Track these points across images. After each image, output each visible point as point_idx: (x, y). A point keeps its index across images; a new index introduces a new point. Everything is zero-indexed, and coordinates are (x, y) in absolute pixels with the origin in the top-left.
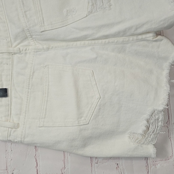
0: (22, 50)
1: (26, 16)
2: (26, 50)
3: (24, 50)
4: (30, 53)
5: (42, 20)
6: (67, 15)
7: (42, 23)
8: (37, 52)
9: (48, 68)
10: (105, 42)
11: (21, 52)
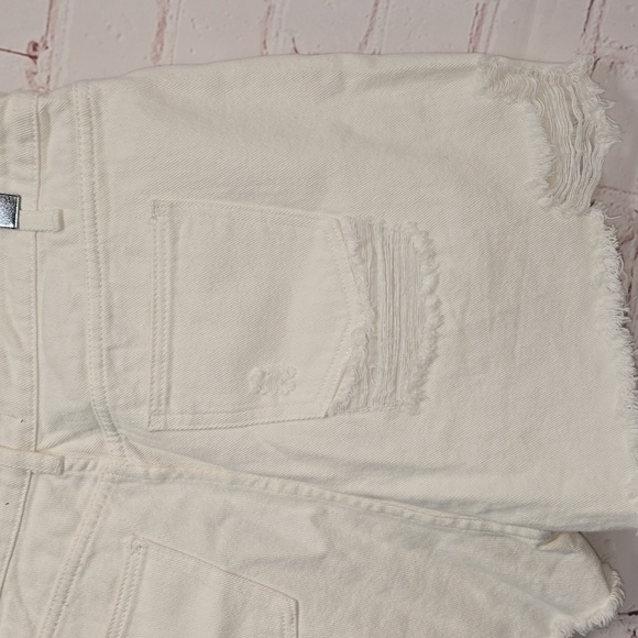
0: (71, 467)
1: (111, 364)
2: (84, 467)
3: (76, 467)
4: (96, 479)
5: (164, 390)
6: (258, 392)
7: (163, 402)
8: (120, 482)
9: (146, 554)
10: (370, 506)
11: (65, 474)
